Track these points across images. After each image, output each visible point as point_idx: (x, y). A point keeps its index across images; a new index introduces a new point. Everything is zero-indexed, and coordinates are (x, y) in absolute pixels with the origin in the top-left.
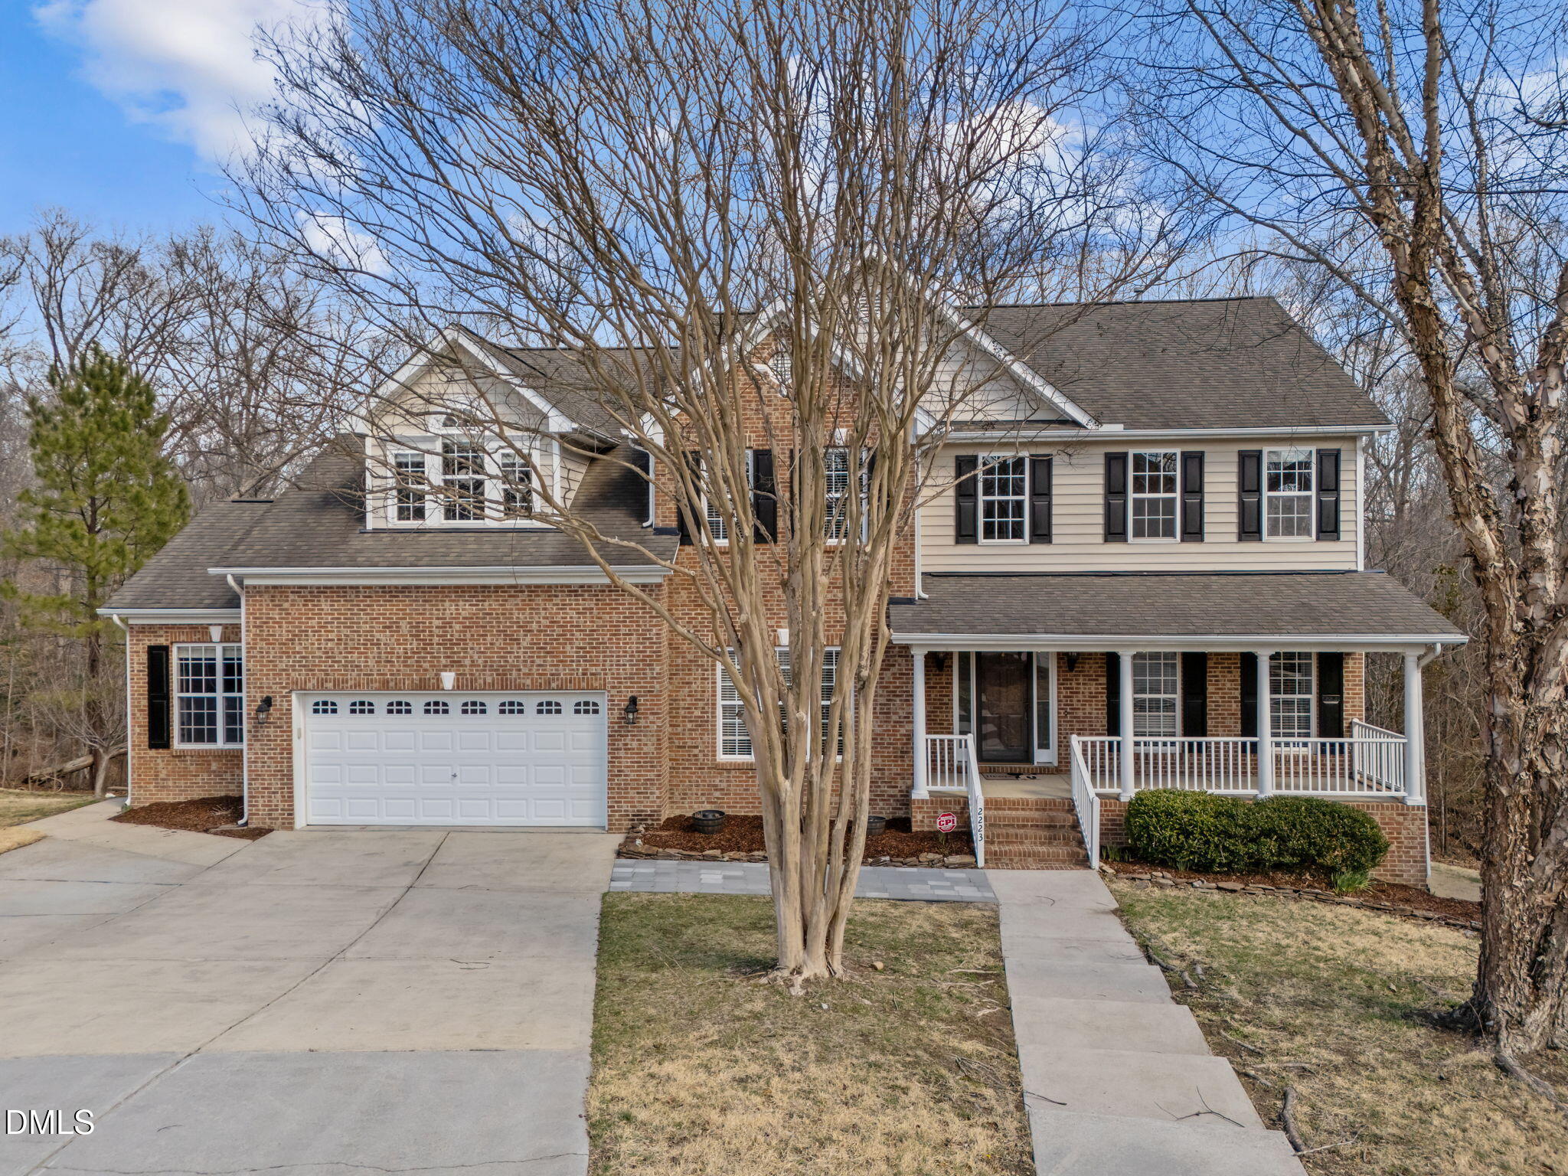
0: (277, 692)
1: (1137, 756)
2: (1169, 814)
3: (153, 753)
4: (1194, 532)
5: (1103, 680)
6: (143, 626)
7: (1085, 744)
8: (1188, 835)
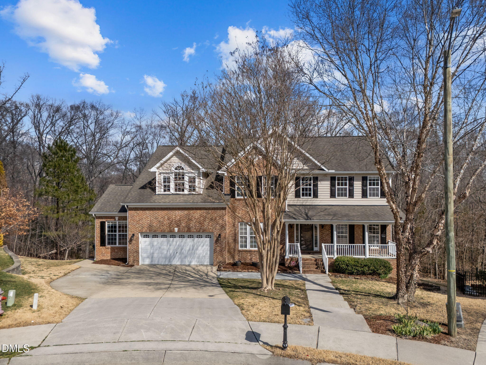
0: (136, 233)
1: (337, 249)
2: (344, 261)
3: (101, 247)
4: (351, 195)
5: (330, 231)
6: (99, 217)
7: (325, 246)
8: (348, 266)
